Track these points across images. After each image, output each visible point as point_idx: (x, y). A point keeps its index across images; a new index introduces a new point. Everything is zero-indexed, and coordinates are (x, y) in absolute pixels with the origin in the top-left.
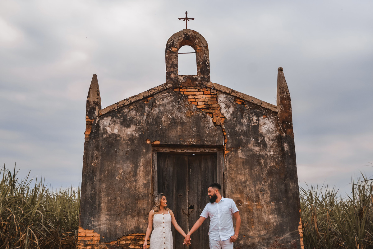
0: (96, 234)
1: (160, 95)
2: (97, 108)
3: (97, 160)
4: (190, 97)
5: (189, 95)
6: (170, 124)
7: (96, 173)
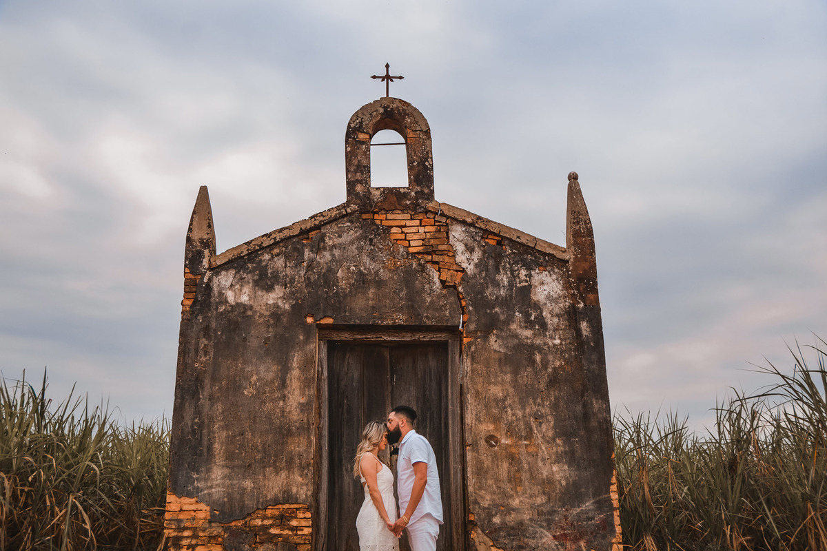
0: (203, 506)
1: (334, 228)
2: (206, 252)
3: (205, 356)
4: (394, 230)
5: (392, 227)
6: (353, 285)
7: (204, 381)
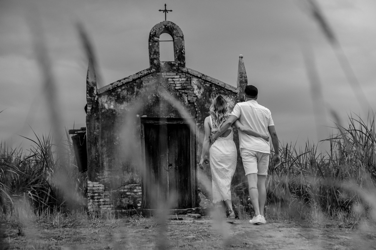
0: (101, 185)
1: (146, 78)
2: (95, 87)
3: (98, 129)
4: (170, 80)
5: (169, 78)
6: (154, 102)
7: (98, 139)
